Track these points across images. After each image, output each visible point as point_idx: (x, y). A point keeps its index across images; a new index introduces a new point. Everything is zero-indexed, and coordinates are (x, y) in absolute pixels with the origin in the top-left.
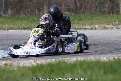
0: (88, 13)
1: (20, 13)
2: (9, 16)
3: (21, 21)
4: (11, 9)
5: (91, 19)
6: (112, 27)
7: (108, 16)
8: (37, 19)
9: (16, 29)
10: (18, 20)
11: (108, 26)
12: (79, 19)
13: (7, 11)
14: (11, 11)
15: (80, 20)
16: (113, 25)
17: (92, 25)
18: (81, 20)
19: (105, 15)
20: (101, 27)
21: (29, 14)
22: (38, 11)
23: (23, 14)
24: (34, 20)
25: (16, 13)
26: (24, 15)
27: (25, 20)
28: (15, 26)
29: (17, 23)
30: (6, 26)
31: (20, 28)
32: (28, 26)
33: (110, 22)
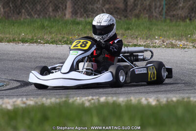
0: (145, 18)
1: (20, 12)
3: (19, 26)
4: (4, 4)
5: (149, 28)
6: (186, 43)
7: (182, 23)
8: (50, 25)
9: (9, 41)
10: (13, 25)
11: (178, 43)
12: (126, 26)
14: (4, 8)
15: (129, 29)
16: (187, 40)
17: (149, 39)
18: (131, 30)
19: (177, 21)
20: (165, 43)
21: (36, 16)
22: (53, 10)
23: (25, 14)
24: (44, 25)
25: (12, 12)
26: (28, 17)
27: (26, 25)
28: (8, 36)
29: (10, 30)
31: (17, 39)
32: (30, 37)
33: (182, 36)
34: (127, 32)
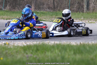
1: (15, 8)
2: (8, 10)
3: (16, 14)
4: (9, 5)
7: (76, 13)
10: (13, 13)
13: (6, 6)
14: (9, 7)
15: (57, 15)
16: (79, 20)
19: (74, 12)
23: (17, 9)
25: (12, 8)
27: (18, 13)
28: (12, 17)
29: (13, 15)
30: (5, 17)
33: (77, 18)
34: (56, 16)
